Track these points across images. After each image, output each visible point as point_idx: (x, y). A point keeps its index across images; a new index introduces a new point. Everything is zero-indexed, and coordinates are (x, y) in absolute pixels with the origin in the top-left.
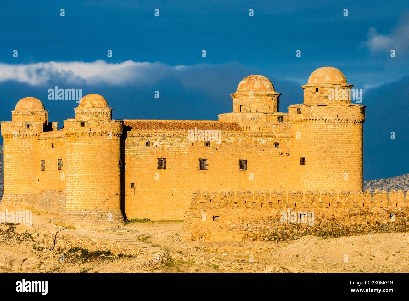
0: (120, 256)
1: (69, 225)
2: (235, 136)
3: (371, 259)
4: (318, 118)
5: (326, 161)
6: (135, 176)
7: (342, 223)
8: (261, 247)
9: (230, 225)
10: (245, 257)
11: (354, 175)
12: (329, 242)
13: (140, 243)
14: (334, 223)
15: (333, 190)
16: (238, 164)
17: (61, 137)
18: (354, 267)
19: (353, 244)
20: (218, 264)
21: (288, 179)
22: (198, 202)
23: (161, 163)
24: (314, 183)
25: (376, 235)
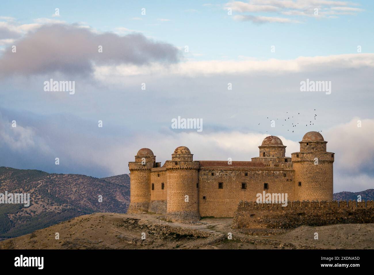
0: (198, 237)
1: (168, 220)
2: (262, 170)
3: (338, 239)
4: (308, 160)
5: (313, 184)
6: (206, 192)
7: (322, 219)
8: (277, 232)
9: (260, 219)
10: (268, 238)
11: (328, 191)
12: (315, 229)
13: (209, 230)
14: (317, 218)
15: (317, 200)
16: (263, 186)
17: (163, 171)
18: (329, 243)
19: (328, 230)
20: (253, 242)
21: (292, 194)
22: (241, 207)
23: (221, 185)
24: (306, 196)
25: (341, 225)
